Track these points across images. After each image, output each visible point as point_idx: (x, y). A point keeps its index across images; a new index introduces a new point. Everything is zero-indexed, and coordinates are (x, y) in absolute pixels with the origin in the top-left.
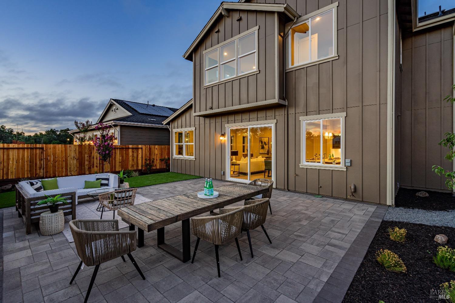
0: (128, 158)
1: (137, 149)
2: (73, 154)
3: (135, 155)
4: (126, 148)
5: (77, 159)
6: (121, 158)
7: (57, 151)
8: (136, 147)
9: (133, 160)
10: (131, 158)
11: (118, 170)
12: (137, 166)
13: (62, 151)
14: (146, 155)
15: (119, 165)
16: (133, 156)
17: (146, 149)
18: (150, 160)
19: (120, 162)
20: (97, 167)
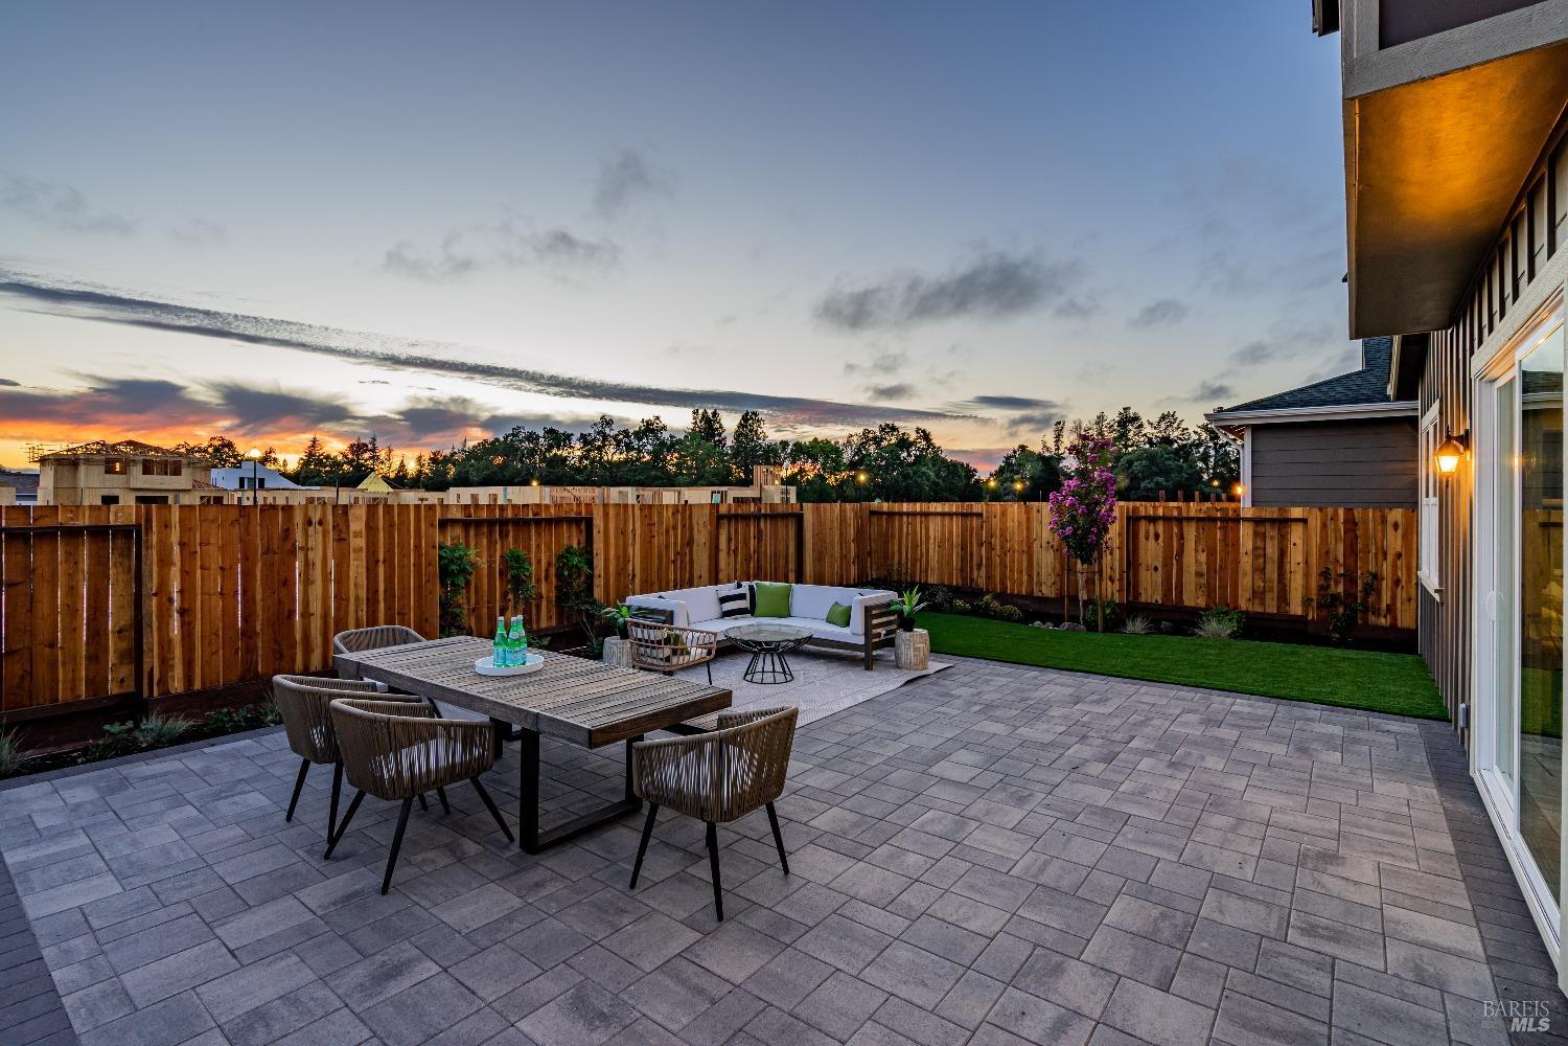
0: (1237, 562)
1: (1284, 523)
2: (1046, 535)
3: (1269, 551)
4: (1225, 520)
5: (1055, 548)
6: (1203, 557)
7: (1009, 524)
8: (1275, 516)
9: (1260, 570)
10: (1246, 562)
11: (1192, 604)
12: (1283, 598)
13: (1019, 523)
14: (1327, 552)
15: (1199, 586)
16: (1259, 552)
17: (1324, 525)
18: (1350, 578)
19: (1199, 574)
20: (1111, 579)
